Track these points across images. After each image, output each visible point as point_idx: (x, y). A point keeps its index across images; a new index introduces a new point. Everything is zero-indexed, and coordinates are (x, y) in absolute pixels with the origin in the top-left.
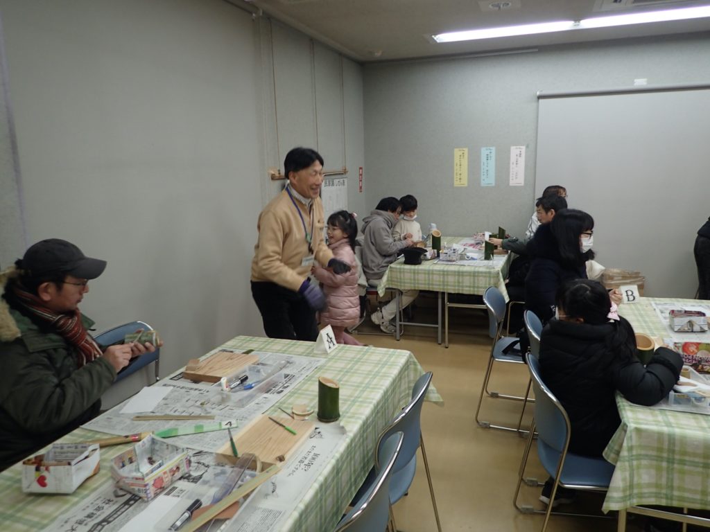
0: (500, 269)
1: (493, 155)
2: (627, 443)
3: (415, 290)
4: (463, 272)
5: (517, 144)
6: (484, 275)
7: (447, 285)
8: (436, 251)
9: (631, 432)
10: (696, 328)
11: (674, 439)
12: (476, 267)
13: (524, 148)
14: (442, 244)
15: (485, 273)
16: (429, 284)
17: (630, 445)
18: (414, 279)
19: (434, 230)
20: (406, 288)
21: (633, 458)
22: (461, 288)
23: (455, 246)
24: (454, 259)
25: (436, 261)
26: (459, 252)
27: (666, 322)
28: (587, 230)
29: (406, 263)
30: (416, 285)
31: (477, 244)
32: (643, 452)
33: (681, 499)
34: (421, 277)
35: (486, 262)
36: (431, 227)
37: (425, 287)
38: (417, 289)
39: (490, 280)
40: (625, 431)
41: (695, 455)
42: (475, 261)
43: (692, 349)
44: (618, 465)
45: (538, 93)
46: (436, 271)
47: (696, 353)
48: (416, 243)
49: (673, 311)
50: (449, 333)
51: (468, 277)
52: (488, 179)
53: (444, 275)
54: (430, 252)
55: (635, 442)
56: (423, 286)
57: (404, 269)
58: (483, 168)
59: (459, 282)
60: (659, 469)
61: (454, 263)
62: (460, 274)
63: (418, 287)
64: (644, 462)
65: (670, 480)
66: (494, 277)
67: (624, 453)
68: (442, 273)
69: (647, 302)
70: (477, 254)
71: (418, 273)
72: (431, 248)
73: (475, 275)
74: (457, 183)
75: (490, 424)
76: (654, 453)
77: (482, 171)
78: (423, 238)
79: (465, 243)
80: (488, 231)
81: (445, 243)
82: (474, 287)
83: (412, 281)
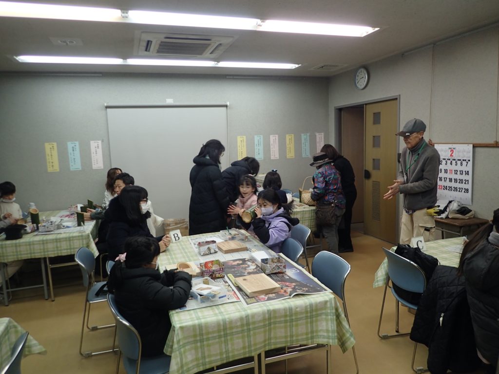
0: (90, 232)
1: (77, 147)
2: (176, 339)
3: (18, 261)
4: (60, 239)
5: (95, 139)
6: (78, 238)
7: (48, 251)
8: (35, 225)
9: (177, 330)
10: (212, 251)
11: (202, 327)
12: (71, 233)
13: (100, 142)
14: (40, 219)
15: (79, 236)
16: (31, 253)
17: (178, 339)
18: (17, 252)
19: (33, 208)
20: (10, 260)
21: (181, 347)
22: (59, 252)
23: (53, 219)
24: (52, 229)
25: (36, 233)
26: (57, 223)
27: (196, 250)
28: (144, 198)
29: (7, 239)
30: (19, 256)
31: (72, 214)
32: (186, 341)
33: (210, 362)
34: (23, 248)
35: (79, 228)
36: (30, 206)
37: (28, 256)
38: (20, 259)
39: (83, 242)
40: (174, 331)
41: (213, 332)
42: (70, 228)
43: (210, 265)
44: (173, 355)
45: (105, 105)
46: (36, 241)
47: (212, 268)
48: (17, 221)
49: (199, 243)
50: (54, 288)
51: (65, 242)
52: (76, 164)
53: (43, 244)
54: (29, 226)
55: (180, 337)
56: (26, 256)
57: (5, 244)
58: (71, 157)
59: (57, 247)
60: (196, 349)
61: (52, 232)
62: (57, 240)
63: (21, 258)
64: (187, 347)
65: (203, 353)
66: (85, 239)
67: (175, 346)
68: (41, 242)
69: (187, 239)
70: (71, 222)
71: (20, 246)
72: (31, 223)
73: (70, 239)
74: (50, 170)
75: (91, 353)
76: (192, 339)
77: (70, 159)
78: (23, 215)
79: (61, 215)
80: (80, 203)
81: (44, 217)
82: (70, 249)
83: (15, 253)
